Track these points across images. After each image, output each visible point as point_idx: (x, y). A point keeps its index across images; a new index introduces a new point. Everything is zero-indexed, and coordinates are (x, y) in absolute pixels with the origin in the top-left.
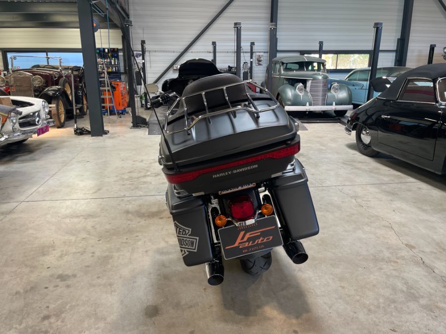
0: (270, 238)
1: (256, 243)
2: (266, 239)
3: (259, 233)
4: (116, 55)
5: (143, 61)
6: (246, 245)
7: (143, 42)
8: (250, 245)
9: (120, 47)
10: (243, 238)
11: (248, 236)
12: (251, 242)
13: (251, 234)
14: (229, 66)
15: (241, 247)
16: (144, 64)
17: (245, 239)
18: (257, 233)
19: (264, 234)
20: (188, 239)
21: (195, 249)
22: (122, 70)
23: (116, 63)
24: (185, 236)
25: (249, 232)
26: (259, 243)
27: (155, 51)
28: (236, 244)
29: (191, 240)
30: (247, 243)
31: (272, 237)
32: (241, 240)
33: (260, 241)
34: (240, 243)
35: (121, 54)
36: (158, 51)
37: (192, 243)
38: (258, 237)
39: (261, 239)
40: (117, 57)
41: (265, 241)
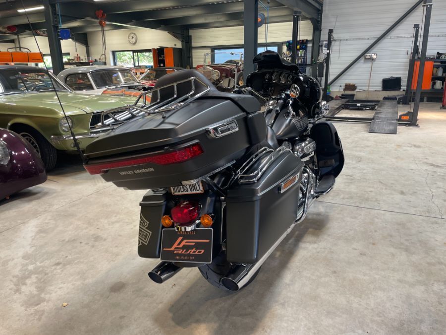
0: (201, 252)
1: (188, 252)
2: (198, 251)
3: (194, 244)
4: (304, 47)
5: (328, 51)
6: (180, 252)
7: (331, 31)
8: (183, 253)
9: (310, 38)
10: (179, 244)
11: (184, 243)
12: (185, 250)
13: (187, 242)
14: (438, 53)
15: (175, 252)
16: (328, 54)
17: (181, 246)
18: (192, 242)
19: (198, 246)
20: (145, 232)
21: (146, 242)
22: (309, 61)
23: (303, 55)
24: (143, 227)
25: (185, 239)
26: (191, 253)
27: (347, 40)
28: (172, 249)
29: (146, 233)
30: (181, 250)
31: (203, 251)
32: (178, 245)
33: (192, 251)
34: (176, 248)
35: (310, 45)
36: (350, 40)
37: (146, 236)
38: (191, 247)
39: (194, 250)
40: (305, 49)
41: (196, 253)
